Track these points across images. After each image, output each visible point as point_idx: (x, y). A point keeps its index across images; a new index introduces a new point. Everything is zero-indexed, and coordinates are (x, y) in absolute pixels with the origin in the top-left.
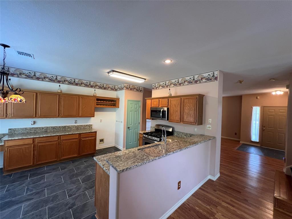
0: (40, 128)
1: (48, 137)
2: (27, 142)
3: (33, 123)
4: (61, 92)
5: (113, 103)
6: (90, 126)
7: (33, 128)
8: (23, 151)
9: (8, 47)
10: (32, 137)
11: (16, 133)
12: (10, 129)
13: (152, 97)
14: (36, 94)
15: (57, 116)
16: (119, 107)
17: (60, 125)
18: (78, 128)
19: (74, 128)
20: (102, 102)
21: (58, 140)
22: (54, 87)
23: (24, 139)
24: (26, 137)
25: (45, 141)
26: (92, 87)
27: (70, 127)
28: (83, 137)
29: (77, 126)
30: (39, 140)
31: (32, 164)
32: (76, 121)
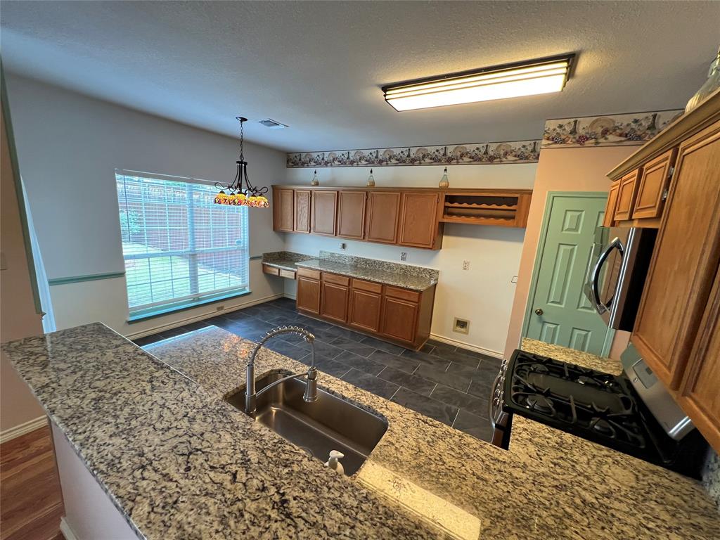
5: (506, 210)
9: (246, 120)
14: (338, 193)
19: (398, 270)
20: (465, 204)
26: (449, 161)
27: (391, 265)
28: (391, 295)
32: (404, 254)
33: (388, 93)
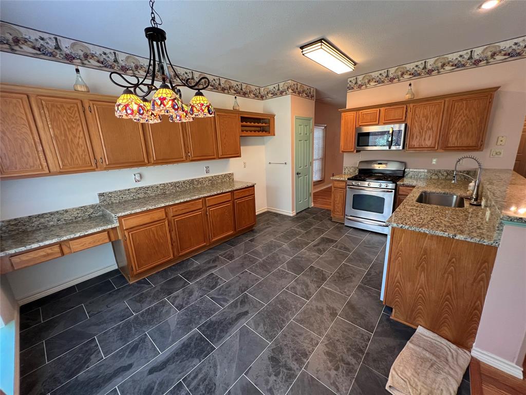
2: (155, 216)
3: (138, 178)
6: (230, 176)
7: (140, 188)
8: (154, 234)
11: (115, 201)
12: (101, 195)
15: (185, 158)
16: (274, 135)
17: (184, 179)
18: (213, 181)
19: (207, 182)
21: (203, 207)
23: (150, 210)
24: (153, 207)
25: (184, 211)
26: (223, 90)
27: (200, 180)
28: (238, 197)
29: (211, 178)
30: (174, 210)
32: (207, 168)
33: (304, 50)
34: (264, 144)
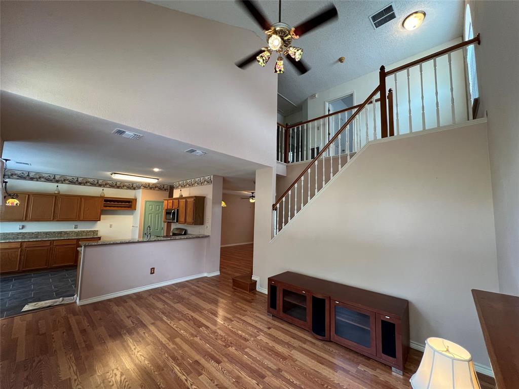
0: (29, 233)
1: (38, 241)
2: (13, 246)
3: (21, 227)
4: (59, 193)
5: (128, 205)
6: (95, 232)
7: (20, 233)
8: (9, 255)
10: (20, 241)
13: (174, 197)
14: (29, 195)
15: (52, 219)
16: (135, 210)
18: (78, 234)
20: (112, 203)
21: (50, 245)
22: (51, 187)
23: (11, 242)
25: (34, 246)
26: (100, 186)
27: (68, 232)
29: (76, 232)
30: (28, 244)
31: (17, 269)
32: (76, 226)
34: (132, 214)
